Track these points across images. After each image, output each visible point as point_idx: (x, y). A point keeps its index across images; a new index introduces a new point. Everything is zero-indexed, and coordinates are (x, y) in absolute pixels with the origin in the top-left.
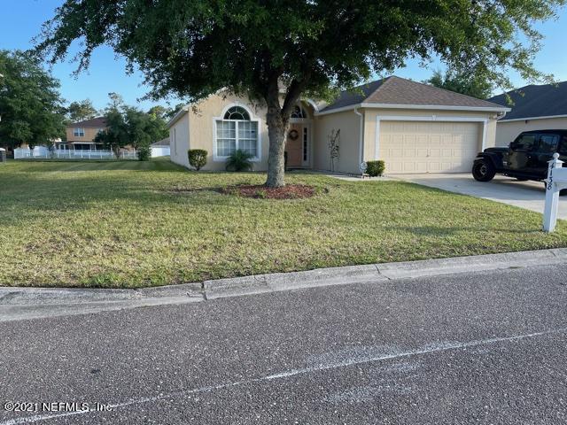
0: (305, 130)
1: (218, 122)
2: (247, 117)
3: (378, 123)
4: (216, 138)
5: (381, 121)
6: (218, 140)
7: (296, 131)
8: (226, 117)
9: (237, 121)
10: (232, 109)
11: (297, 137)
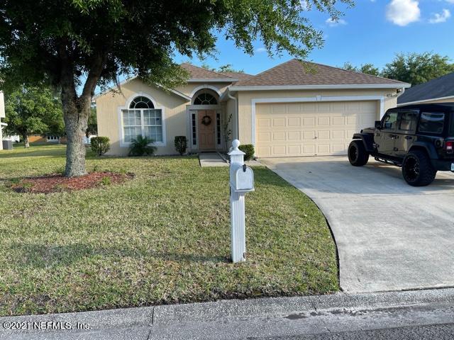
0: (218, 115)
1: (125, 111)
2: (151, 105)
3: (254, 107)
4: (123, 125)
5: (256, 104)
6: (125, 128)
7: (209, 117)
8: (132, 106)
9: (142, 110)
10: (137, 99)
11: (210, 122)
